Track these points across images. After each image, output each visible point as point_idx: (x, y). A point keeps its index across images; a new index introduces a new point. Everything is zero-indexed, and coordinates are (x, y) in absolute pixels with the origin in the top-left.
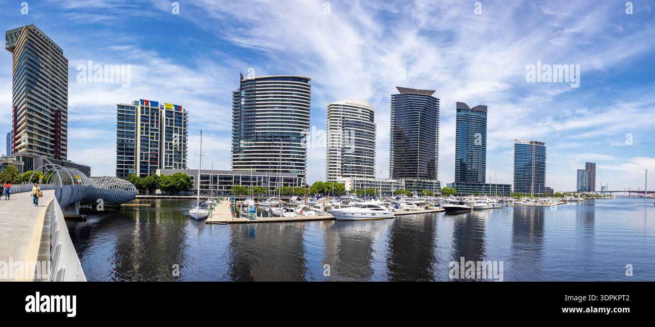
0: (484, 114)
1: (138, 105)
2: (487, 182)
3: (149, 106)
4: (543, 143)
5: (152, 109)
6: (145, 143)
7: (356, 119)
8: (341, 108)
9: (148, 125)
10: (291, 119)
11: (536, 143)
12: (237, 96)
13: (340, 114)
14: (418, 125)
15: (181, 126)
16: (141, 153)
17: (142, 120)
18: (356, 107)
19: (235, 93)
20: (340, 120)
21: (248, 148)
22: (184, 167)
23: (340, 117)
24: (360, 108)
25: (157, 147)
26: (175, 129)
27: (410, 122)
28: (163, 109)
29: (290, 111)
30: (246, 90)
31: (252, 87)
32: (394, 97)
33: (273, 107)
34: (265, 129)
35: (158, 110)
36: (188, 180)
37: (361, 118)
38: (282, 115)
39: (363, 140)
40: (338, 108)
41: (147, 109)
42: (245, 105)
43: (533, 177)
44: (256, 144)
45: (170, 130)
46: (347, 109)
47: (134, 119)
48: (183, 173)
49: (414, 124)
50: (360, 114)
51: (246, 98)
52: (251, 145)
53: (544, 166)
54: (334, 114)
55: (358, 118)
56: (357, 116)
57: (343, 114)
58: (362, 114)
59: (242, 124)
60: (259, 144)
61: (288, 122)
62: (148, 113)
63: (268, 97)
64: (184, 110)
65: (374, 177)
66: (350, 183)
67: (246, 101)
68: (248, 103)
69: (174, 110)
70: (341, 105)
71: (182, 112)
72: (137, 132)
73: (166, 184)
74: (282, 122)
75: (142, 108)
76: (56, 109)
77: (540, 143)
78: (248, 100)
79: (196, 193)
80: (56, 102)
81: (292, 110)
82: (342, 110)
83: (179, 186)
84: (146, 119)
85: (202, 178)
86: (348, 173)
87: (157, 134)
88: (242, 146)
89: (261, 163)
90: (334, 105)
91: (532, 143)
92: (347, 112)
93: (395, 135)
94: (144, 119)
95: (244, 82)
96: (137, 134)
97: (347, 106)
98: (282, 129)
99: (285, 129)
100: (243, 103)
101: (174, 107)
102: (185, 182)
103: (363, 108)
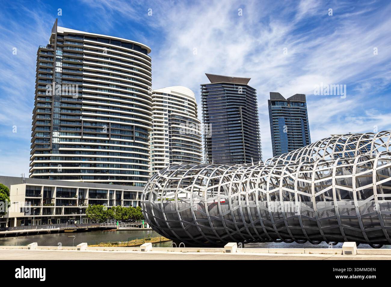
7: (182, 113)
8: (165, 98)
10: (132, 105)
12: (45, 55)
13: (165, 106)
18: (182, 98)
19: (41, 50)
20: (165, 115)
21: (66, 146)
23: (165, 110)
29: (132, 94)
30: (64, 49)
31: (75, 47)
33: (108, 85)
34: (96, 117)
37: (188, 113)
39: (192, 142)
40: (162, 98)
42: (63, 74)
44: (81, 140)
46: (172, 100)
49: (235, 123)
50: (187, 107)
51: (64, 63)
52: (71, 140)
54: (158, 105)
55: (185, 112)
56: (184, 110)
57: (169, 107)
58: (189, 108)
60: (86, 140)
67: (63, 68)
68: (65, 71)
70: (165, 94)
78: (67, 66)
81: (134, 92)
82: (168, 101)
88: (55, 141)
90: (157, 93)
92: (172, 104)
97: (172, 96)
98: (121, 120)
100: (59, 70)
103: (189, 100)
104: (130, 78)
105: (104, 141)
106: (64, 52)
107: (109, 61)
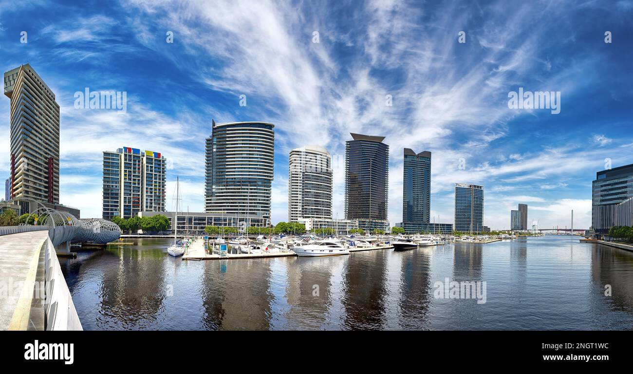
0: (428, 159)
1: (122, 153)
2: (431, 222)
3: (132, 154)
4: (481, 187)
5: (134, 156)
6: (128, 188)
8: (301, 155)
9: (131, 171)
10: (257, 165)
11: (475, 186)
12: (209, 142)
14: (370, 170)
15: (160, 172)
16: (124, 198)
17: (125, 167)
18: (315, 154)
19: (208, 140)
21: (219, 193)
22: (163, 209)
24: (319, 154)
25: (139, 191)
26: (155, 175)
27: (363, 168)
28: (144, 156)
29: (257, 158)
30: (217, 137)
31: (224, 134)
32: (348, 143)
33: (242, 154)
34: (234, 175)
35: (139, 157)
36: (166, 221)
38: (249, 161)
39: (321, 185)
41: (130, 156)
42: (217, 152)
43: (472, 217)
44: (227, 189)
45: (150, 176)
47: (118, 166)
48: (162, 215)
49: (366, 170)
51: (217, 145)
52: (222, 189)
53: (482, 208)
54: (295, 160)
59: (214, 170)
60: (229, 189)
61: (255, 168)
62: (131, 160)
63: (237, 144)
64: (163, 157)
65: (331, 218)
66: (310, 223)
67: (217, 148)
68: (219, 150)
69: (153, 157)
70: (301, 152)
71: (161, 159)
72: (121, 178)
73: (147, 225)
74: (250, 168)
75: (125, 155)
76: (49, 157)
77: (478, 187)
78: (219, 147)
79: (173, 233)
80: (49, 150)
83: (158, 227)
84: (129, 166)
85: (179, 219)
86: (308, 214)
87: (139, 180)
88: (214, 190)
89: (231, 206)
90: (296, 152)
91: (470, 186)
93: (350, 180)
94: (127, 166)
95: (215, 129)
96: (121, 180)
97: (307, 152)
98: (249, 175)
99: (252, 175)
100: (215, 150)
101: (153, 154)
102: (164, 223)
104: (256, 148)
105: (239, 189)
106: (217, 138)
107: (242, 139)
